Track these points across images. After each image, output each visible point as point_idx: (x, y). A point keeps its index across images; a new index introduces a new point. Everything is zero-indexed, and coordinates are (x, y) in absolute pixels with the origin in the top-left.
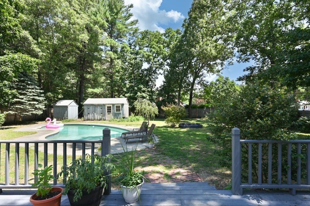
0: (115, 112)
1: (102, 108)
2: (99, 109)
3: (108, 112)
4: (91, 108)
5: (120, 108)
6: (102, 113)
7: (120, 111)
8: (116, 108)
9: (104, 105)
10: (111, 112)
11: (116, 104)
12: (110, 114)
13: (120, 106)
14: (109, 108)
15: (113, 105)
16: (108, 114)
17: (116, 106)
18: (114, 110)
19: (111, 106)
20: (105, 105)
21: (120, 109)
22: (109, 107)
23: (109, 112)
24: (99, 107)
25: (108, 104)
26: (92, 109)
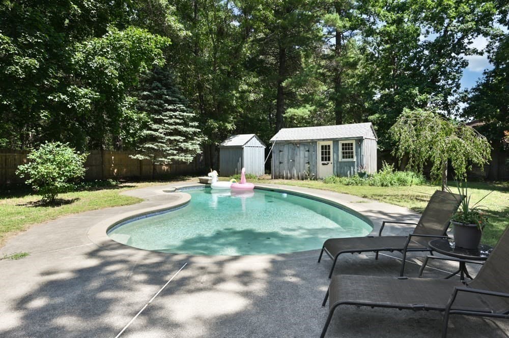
0: (340, 159)
1: (308, 151)
2: (302, 153)
3: (322, 160)
4: (286, 149)
5: (352, 149)
6: (308, 163)
7: (352, 157)
8: (343, 149)
9: (314, 142)
10: (329, 160)
11: (341, 139)
12: (328, 163)
13: (352, 144)
14: (326, 150)
15: (336, 141)
16: (323, 164)
17: (343, 145)
18: (338, 156)
19: (331, 143)
20: (316, 142)
21: (352, 153)
22: (326, 146)
23: (326, 160)
24: (302, 148)
25: (324, 140)
26: (288, 152)
